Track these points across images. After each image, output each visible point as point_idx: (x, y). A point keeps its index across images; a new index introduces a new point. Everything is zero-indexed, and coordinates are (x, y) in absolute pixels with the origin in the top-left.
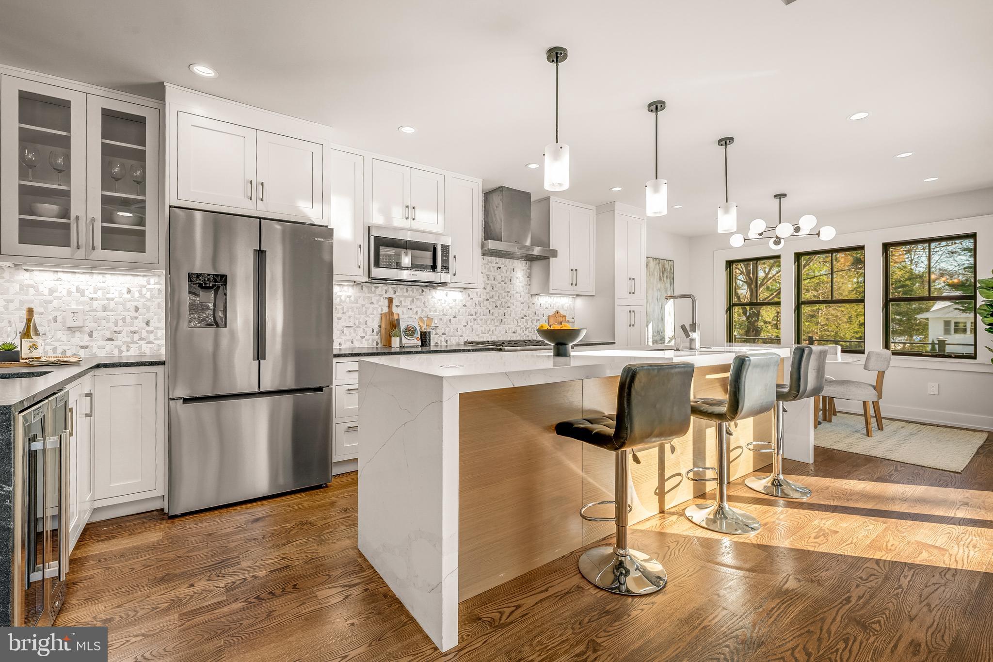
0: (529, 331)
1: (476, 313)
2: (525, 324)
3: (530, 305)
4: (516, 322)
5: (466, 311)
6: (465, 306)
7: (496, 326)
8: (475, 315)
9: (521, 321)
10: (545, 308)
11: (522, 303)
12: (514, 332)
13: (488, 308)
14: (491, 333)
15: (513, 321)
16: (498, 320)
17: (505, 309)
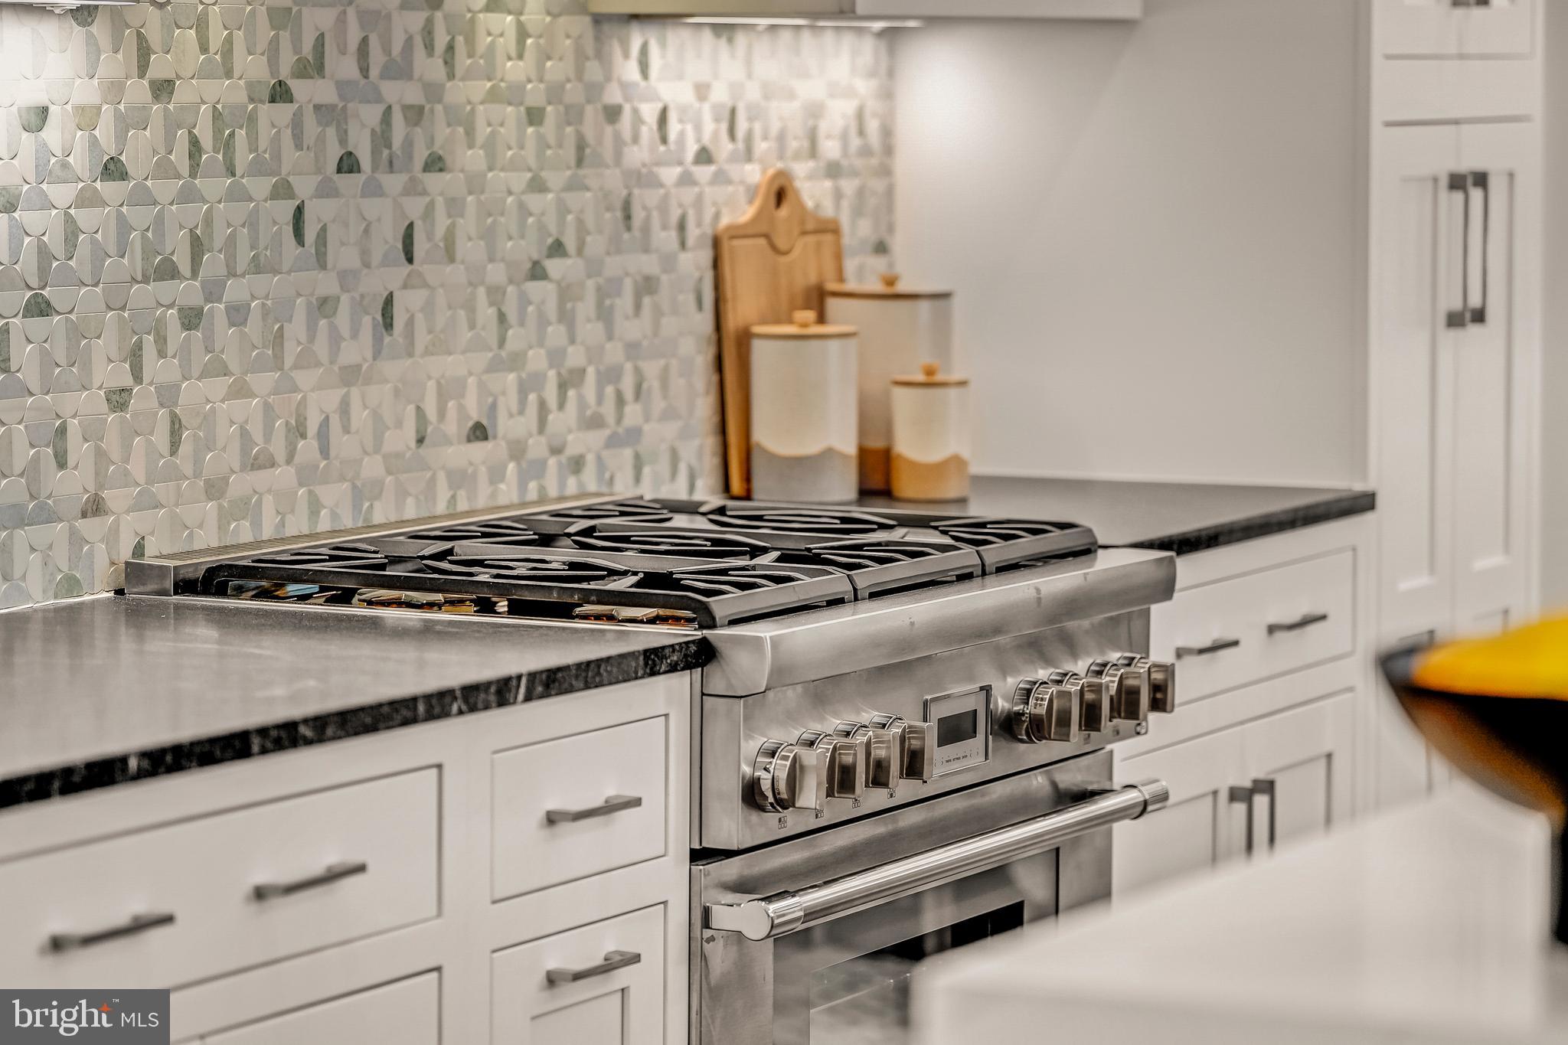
0: (582, 405)
1: (198, 248)
2: (556, 333)
3: (589, 131)
4: (487, 313)
5: (124, 226)
6: (113, 170)
7: (351, 375)
8: (195, 273)
9: (524, 301)
10: (692, 149)
11: (534, 116)
12: (479, 432)
13: (282, 190)
14: (308, 448)
15: (471, 308)
16: (360, 306)
17: (413, 189)
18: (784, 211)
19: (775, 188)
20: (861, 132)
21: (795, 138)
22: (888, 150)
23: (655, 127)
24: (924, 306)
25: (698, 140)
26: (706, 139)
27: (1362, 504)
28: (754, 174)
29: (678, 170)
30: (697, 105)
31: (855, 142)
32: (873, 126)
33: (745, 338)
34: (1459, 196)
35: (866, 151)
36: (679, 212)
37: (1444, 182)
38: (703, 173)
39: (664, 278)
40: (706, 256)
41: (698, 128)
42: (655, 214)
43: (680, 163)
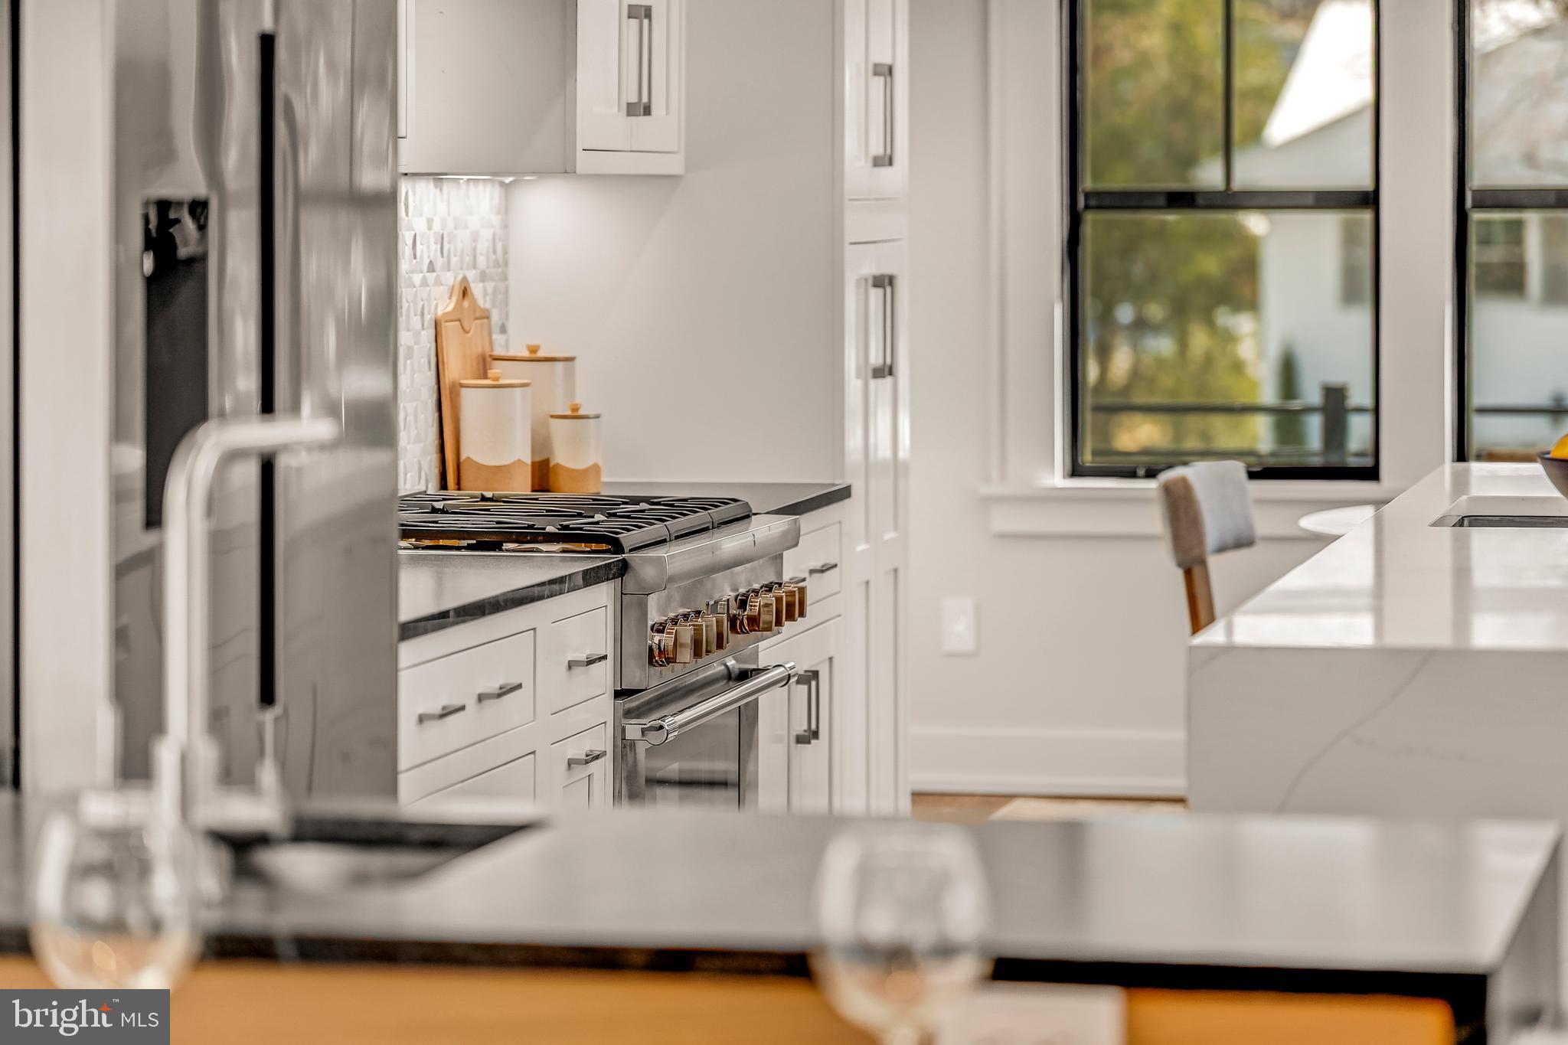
10: (426, 262)
18: (466, 304)
19: (462, 288)
20: (494, 252)
21: (468, 255)
22: (506, 264)
23: (411, 247)
24: (560, 366)
25: (429, 257)
26: (432, 257)
27: (844, 493)
28: (450, 279)
29: (421, 275)
30: (428, 232)
31: (493, 257)
32: (499, 245)
33: (456, 388)
34: (880, 291)
35: (497, 264)
36: (422, 303)
37: (870, 282)
38: (431, 277)
39: (415, 347)
40: (430, 333)
41: (428, 248)
42: (412, 304)
43: (422, 272)
